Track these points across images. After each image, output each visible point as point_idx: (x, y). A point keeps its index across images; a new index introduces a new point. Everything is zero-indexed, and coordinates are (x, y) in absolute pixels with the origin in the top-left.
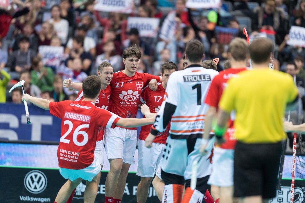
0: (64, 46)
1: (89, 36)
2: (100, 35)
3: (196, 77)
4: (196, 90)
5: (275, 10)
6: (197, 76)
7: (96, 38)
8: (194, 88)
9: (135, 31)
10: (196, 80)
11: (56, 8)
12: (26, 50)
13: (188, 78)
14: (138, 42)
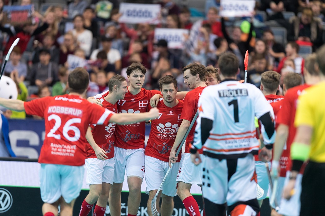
0: (88, 58)
1: (114, 48)
2: (126, 47)
3: (232, 92)
4: (232, 106)
5: (313, 20)
6: (233, 90)
7: (121, 50)
8: (230, 104)
9: (163, 43)
10: (232, 95)
11: (78, 19)
12: (47, 63)
13: (223, 93)
14: (166, 54)
